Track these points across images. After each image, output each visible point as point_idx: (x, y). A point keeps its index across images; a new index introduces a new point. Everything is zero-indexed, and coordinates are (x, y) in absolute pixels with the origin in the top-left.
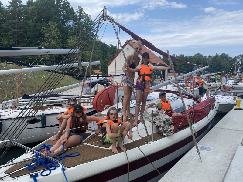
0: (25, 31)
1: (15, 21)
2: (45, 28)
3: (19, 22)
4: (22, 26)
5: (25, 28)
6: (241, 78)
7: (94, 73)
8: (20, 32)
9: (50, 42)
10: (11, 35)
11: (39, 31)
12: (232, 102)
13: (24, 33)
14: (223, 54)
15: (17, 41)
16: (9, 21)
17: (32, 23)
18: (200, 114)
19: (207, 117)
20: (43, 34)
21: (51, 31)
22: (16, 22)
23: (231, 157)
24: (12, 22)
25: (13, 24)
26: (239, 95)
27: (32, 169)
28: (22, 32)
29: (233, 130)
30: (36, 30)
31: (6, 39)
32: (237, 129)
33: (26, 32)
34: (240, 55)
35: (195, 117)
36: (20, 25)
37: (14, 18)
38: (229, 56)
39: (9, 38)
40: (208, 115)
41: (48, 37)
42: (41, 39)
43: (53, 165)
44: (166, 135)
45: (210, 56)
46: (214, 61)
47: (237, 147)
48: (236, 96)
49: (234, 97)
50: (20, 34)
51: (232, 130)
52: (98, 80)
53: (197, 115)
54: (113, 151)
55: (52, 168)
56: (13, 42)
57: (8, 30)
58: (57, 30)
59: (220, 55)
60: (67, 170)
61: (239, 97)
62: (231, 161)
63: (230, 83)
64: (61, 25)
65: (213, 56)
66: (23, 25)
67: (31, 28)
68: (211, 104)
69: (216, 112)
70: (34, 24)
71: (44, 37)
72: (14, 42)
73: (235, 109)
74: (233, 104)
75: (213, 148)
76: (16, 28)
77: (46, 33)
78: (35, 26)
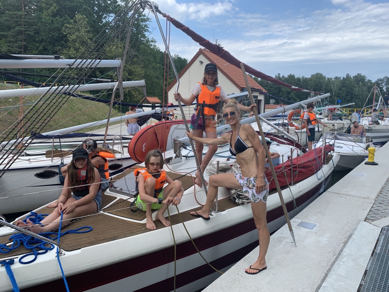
0: (37, 30)
1: (20, 13)
2: (68, 26)
3: (26, 15)
4: (31, 21)
5: (36, 25)
6: (383, 114)
7: (148, 101)
8: (29, 31)
9: (77, 50)
10: (13, 37)
11: (59, 30)
12: (363, 152)
13: (35, 33)
14: (358, 74)
15: (23, 47)
16: (11, 13)
17: (47, 16)
18: (303, 170)
19: (315, 175)
20: (65, 36)
21: (79, 30)
22: (21, 15)
23: (344, 240)
24: (15, 14)
25: (17, 17)
26: (375, 141)
27: (6, 253)
28: (31, 31)
29: (357, 196)
30: (54, 28)
31: (6, 43)
32: (363, 196)
33: (37, 32)
34: (385, 78)
35: (293, 174)
36: (28, 19)
37: (18, 9)
38: (368, 79)
39: (10, 42)
40: (318, 172)
41: (74, 41)
42: (63, 45)
43: (42, 246)
44: (240, 202)
45: (336, 78)
46: (343, 86)
47: (358, 224)
48: (370, 143)
49: (368, 144)
50: (28, 34)
51: (354, 196)
52: (154, 111)
53: (298, 171)
54: (148, 226)
55: (40, 252)
56: (16, 49)
57: (9, 28)
58: (89, 29)
59: (354, 77)
60: (64, 254)
61: (375, 144)
62: (344, 246)
63: (365, 122)
64: (94, 22)
65: (342, 79)
66: (33, 20)
67: (45, 26)
68: (326, 154)
69: (333, 169)
70: (50, 18)
71: (67, 41)
72: (19, 48)
73: (365, 164)
74: (364, 156)
75: (318, 225)
76: (21, 25)
77: (70, 33)
78: (52, 21)
